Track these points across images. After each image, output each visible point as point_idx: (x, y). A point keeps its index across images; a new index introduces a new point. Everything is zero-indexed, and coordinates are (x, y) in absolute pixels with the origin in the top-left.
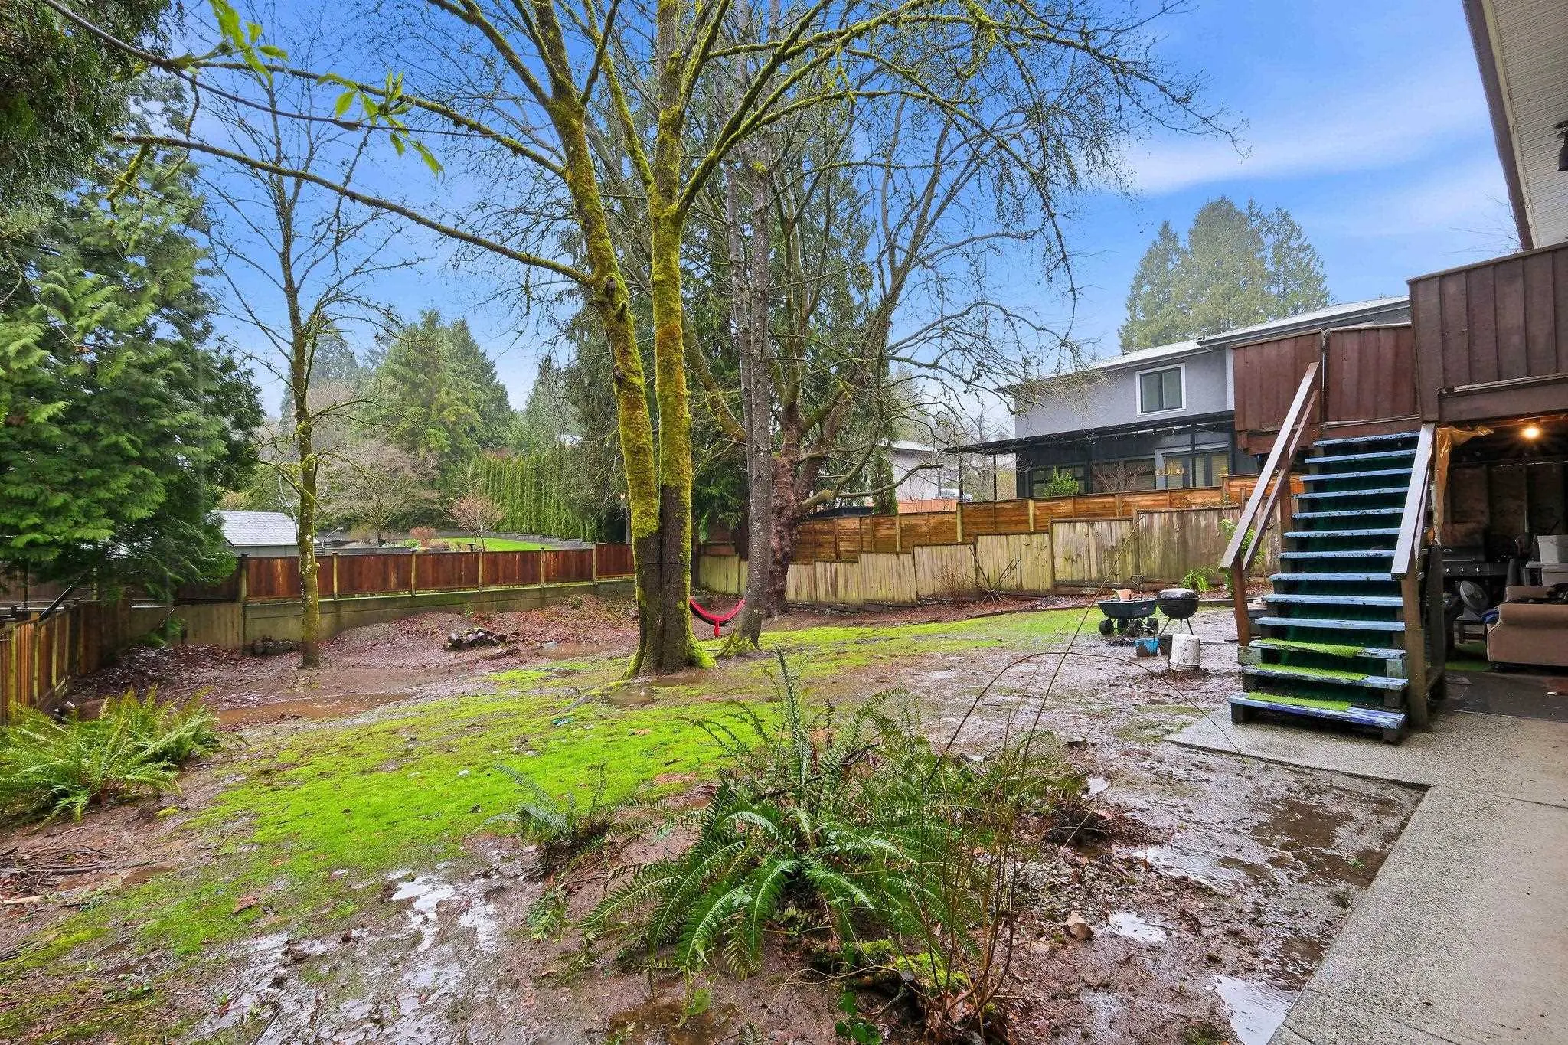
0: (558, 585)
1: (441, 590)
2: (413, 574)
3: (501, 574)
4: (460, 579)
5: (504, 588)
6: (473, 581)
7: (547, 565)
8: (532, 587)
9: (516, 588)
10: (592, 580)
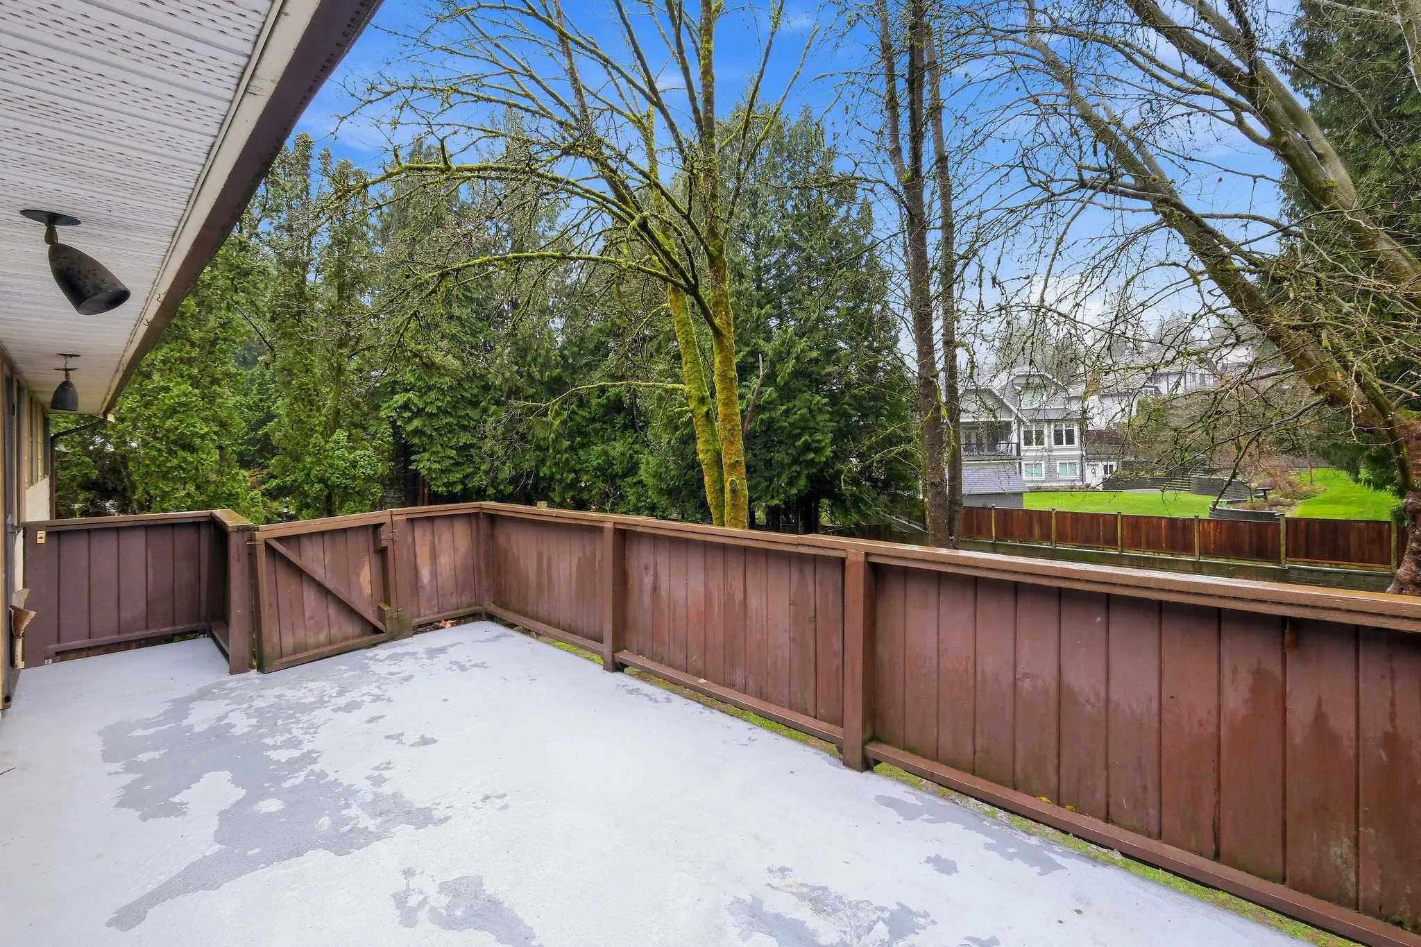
0: (1222, 561)
1: (1079, 547)
2: (1054, 530)
7: (1204, 535)
8: (1183, 558)
9: (1163, 556)
10: (1279, 563)
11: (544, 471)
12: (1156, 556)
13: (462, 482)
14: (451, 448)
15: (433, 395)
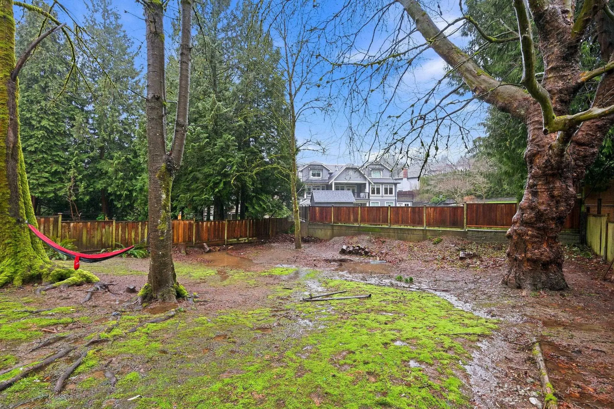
0: (436, 228)
1: (371, 225)
2: (359, 216)
3: (400, 219)
4: (379, 220)
5: (402, 227)
6: (385, 221)
7: (428, 215)
8: (418, 228)
9: (409, 227)
10: (463, 228)
11: (110, 190)
12: (406, 227)
13: (54, 192)
14: (46, 172)
15: (32, 141)
